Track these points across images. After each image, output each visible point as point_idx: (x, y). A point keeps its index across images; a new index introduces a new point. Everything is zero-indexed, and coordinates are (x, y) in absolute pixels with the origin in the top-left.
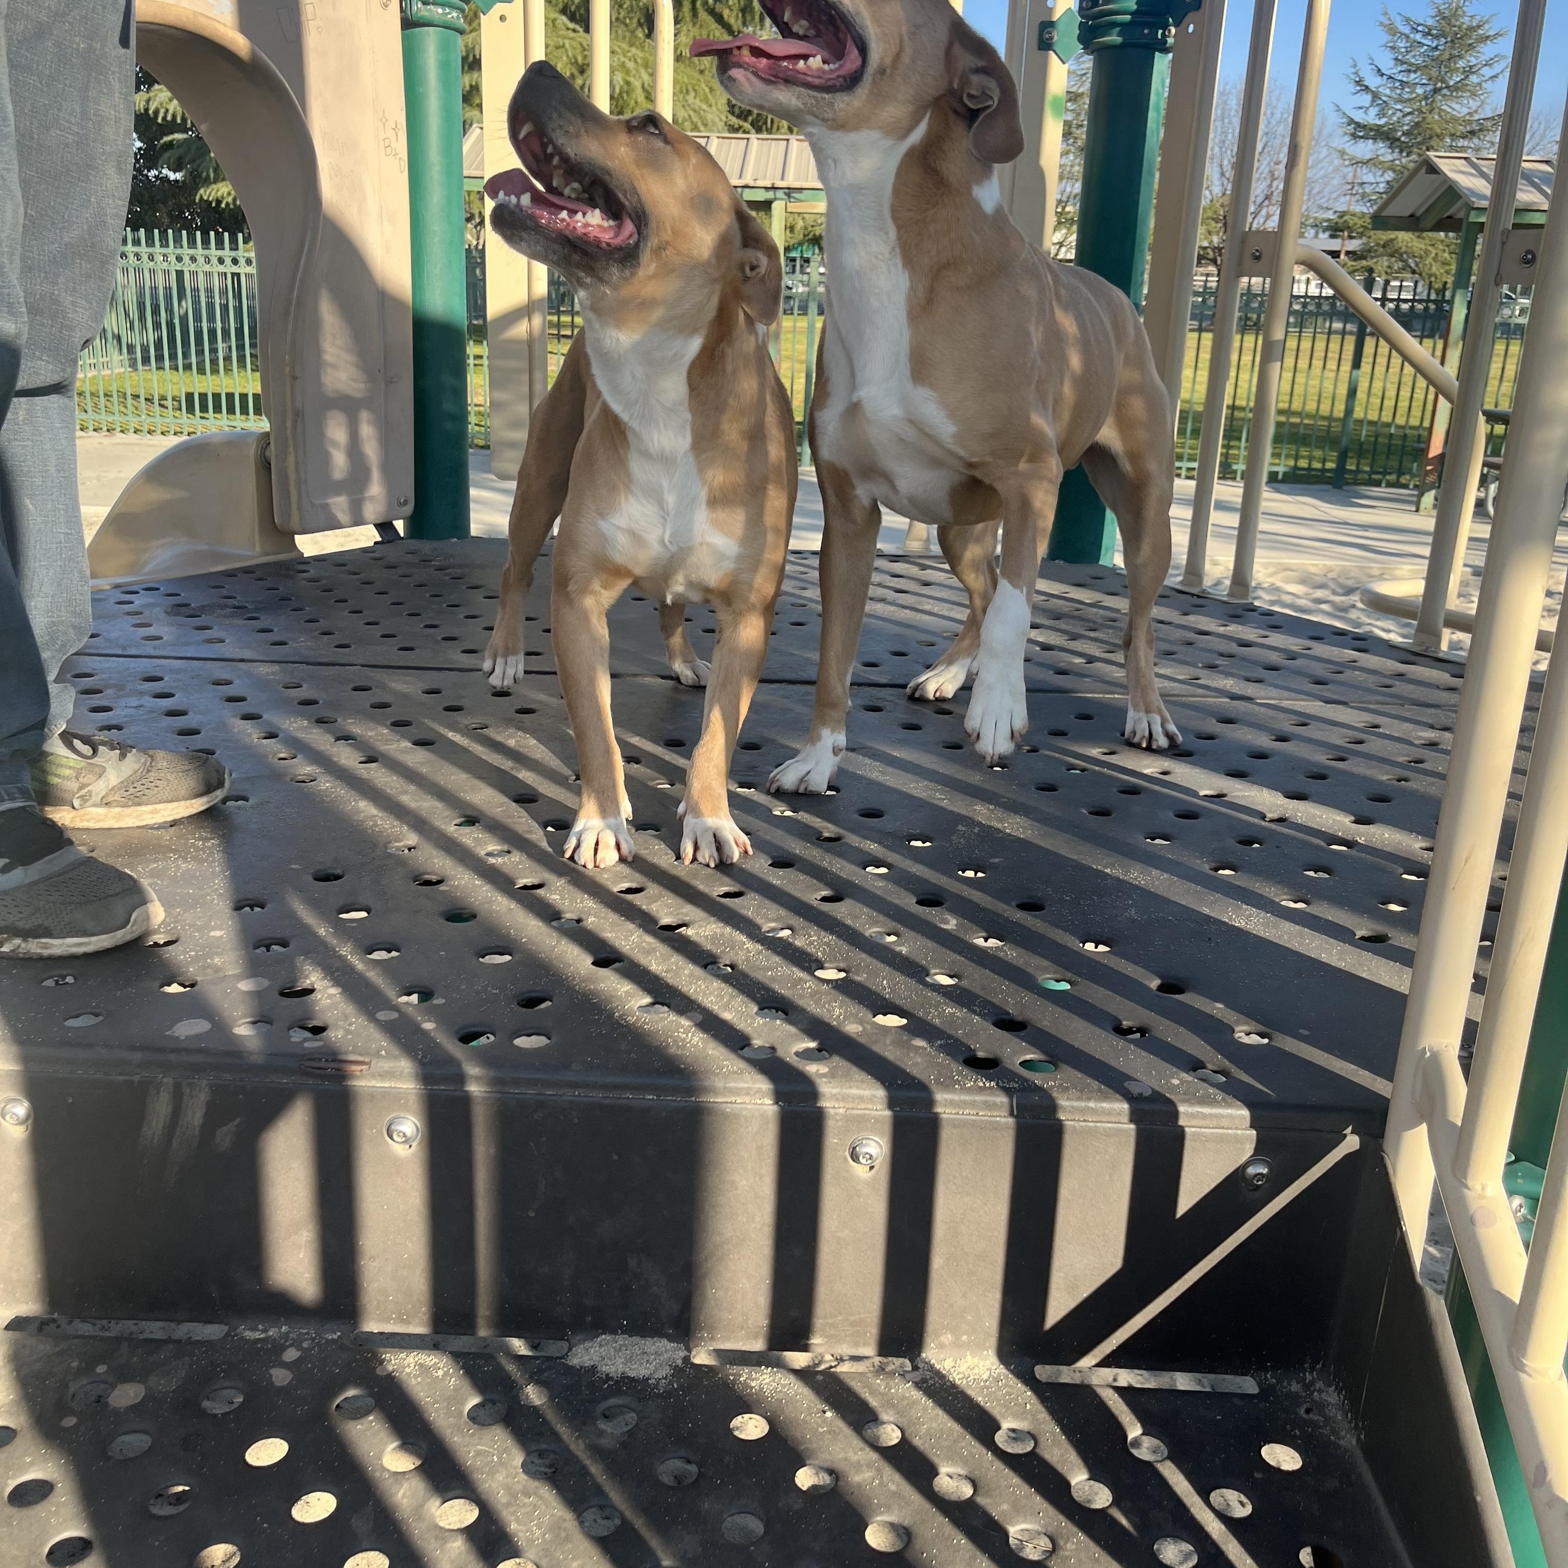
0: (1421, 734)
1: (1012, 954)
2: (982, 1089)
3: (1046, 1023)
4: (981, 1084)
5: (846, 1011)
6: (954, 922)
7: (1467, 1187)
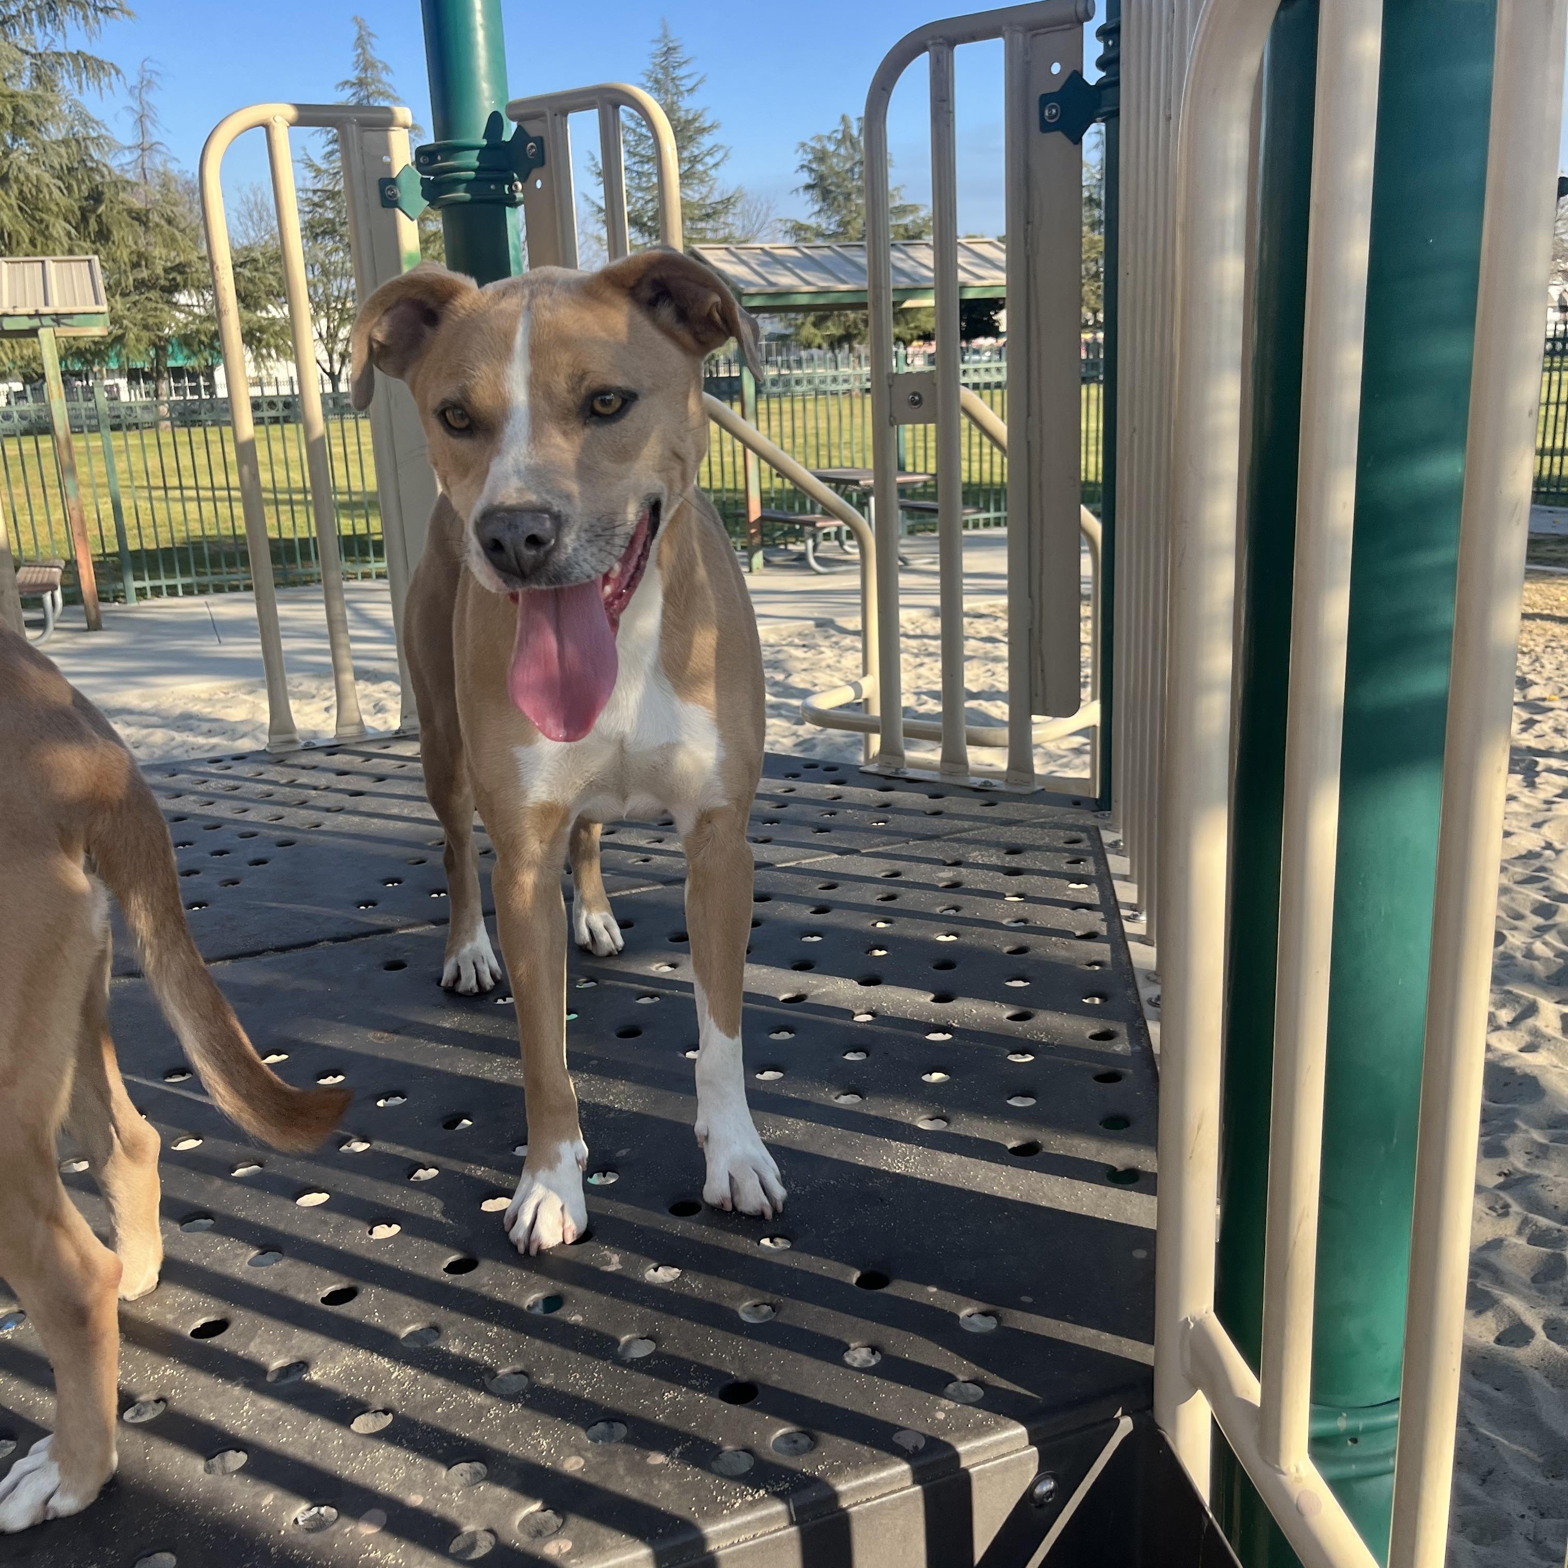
0: (942, 875)
1: (697, 1285)
2: (753, 1505)
3: (775, 1377)
4: (749, 1498)
5: (554, 1440)
6: (616, 1258)
7: (1282, 1473)
